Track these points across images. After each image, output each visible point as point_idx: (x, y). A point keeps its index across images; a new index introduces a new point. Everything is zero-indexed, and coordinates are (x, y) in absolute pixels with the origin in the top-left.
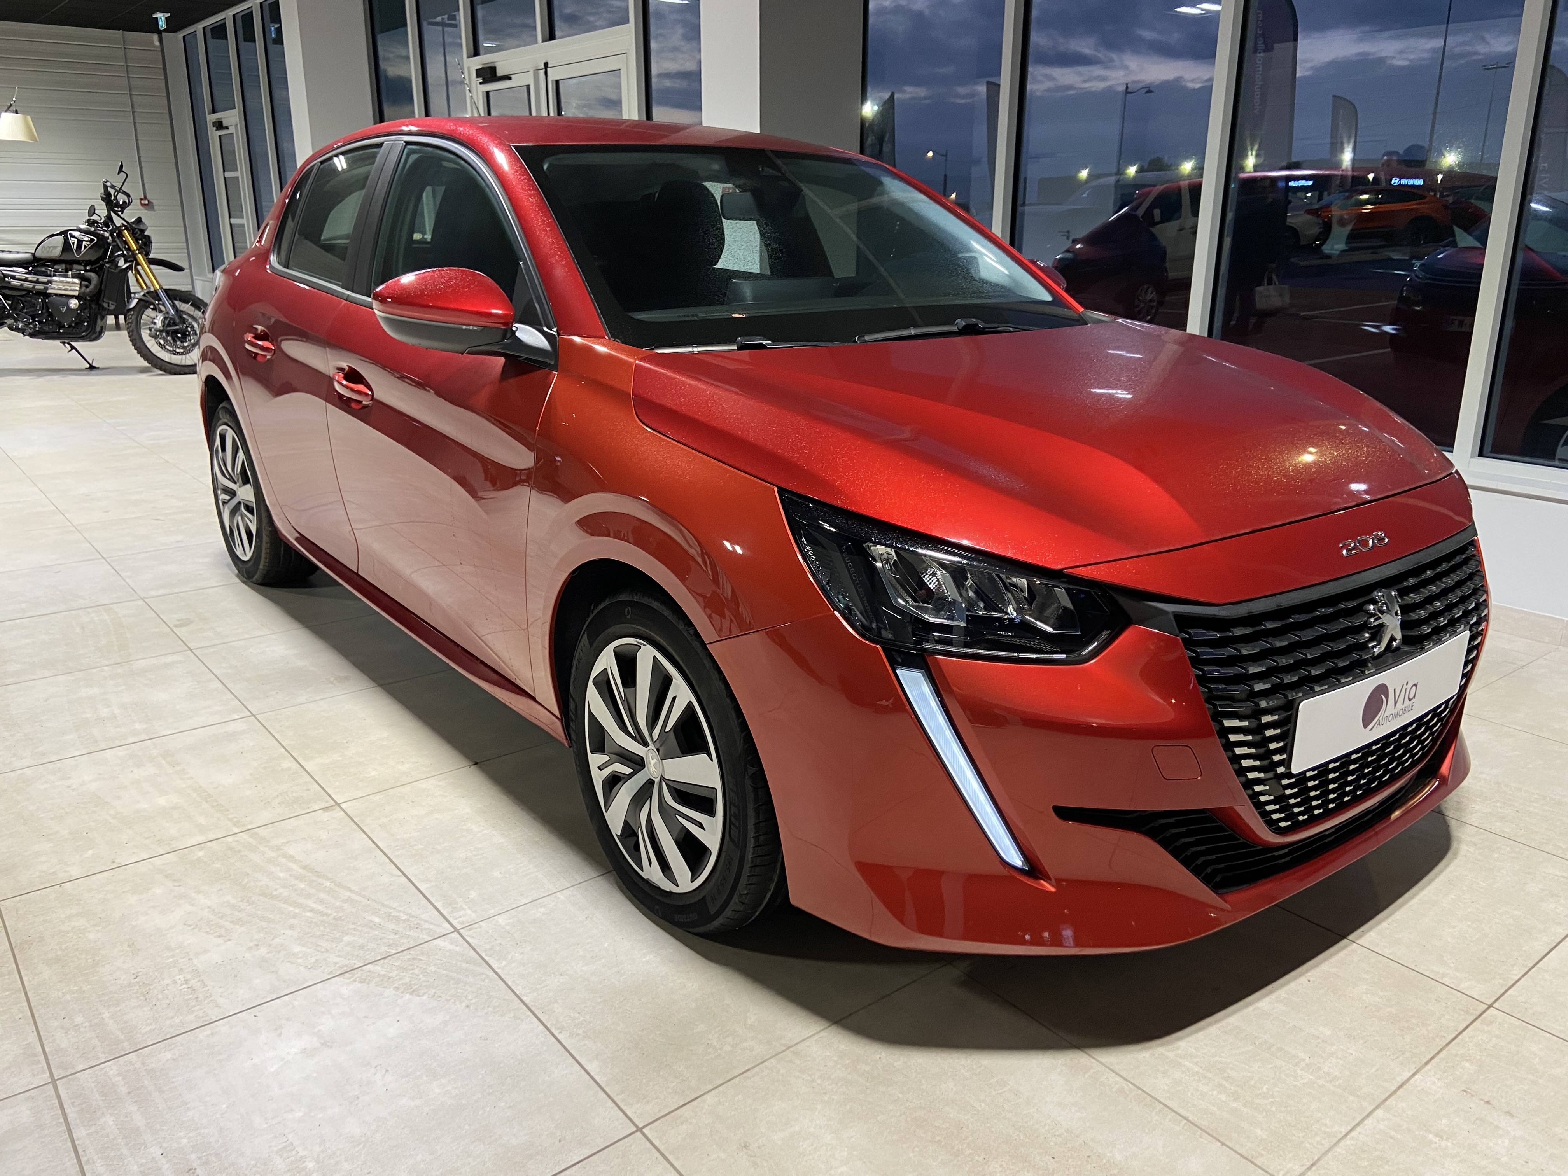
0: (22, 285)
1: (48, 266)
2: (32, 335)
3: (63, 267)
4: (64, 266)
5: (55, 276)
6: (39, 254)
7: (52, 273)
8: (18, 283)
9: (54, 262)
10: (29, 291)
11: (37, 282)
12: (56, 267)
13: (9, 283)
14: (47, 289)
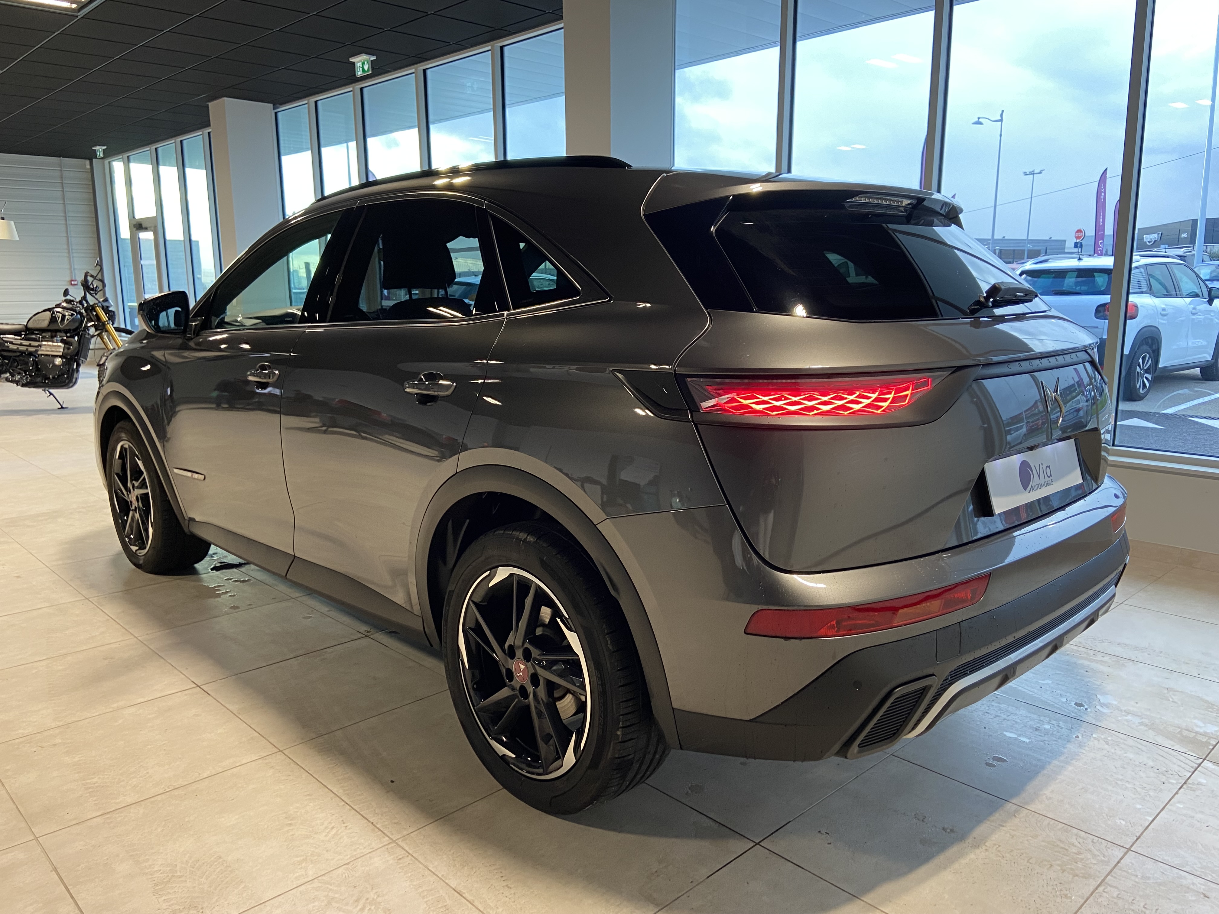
0: (18, 348)
1: (38, 334)
2: (23, 385)
3: (47, 335)
4: (49, 334)
5: (42, 341)
6: (30, 325)
7: (40, 339)
8: (15, 347)
9: (42, 331)
10: (22, 352)
11: (30, 345)
12: (44, 334)
13: (8, 347)
14: (36, 351)
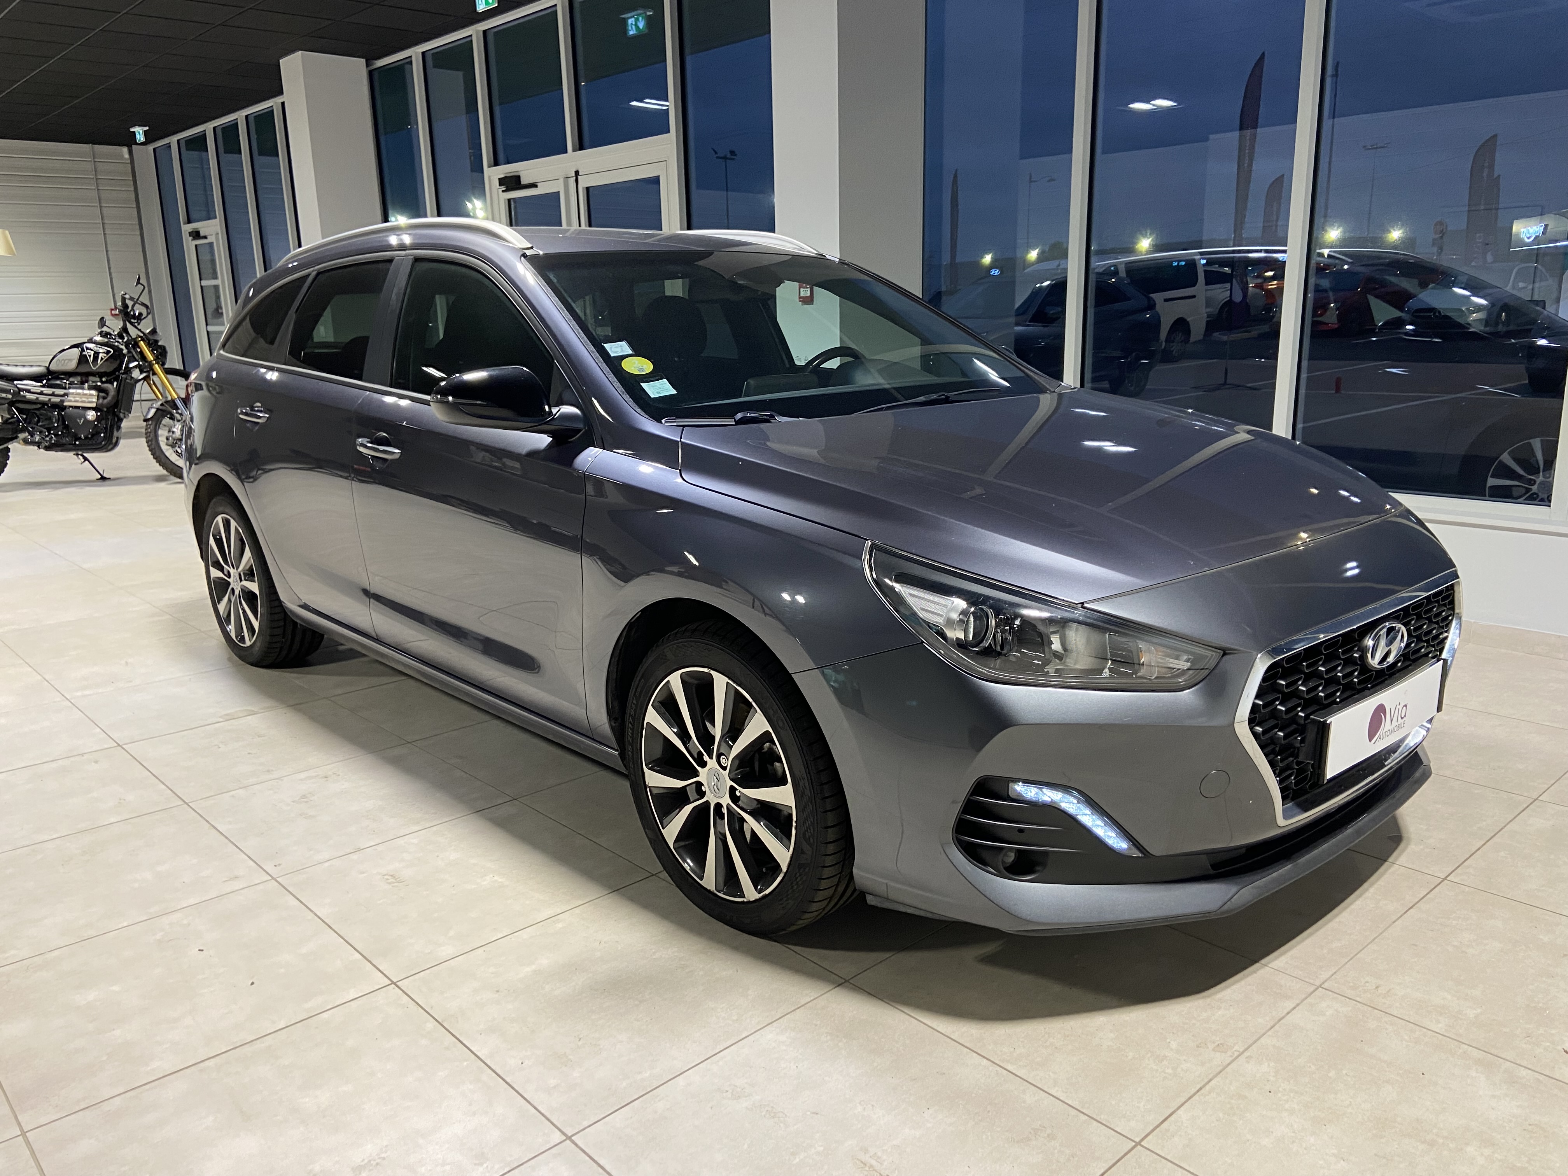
0: (37, 398)
1: (63, 379)
2: (47, 448)
3: (76, 380)
4: (79, 378)
5: (69, 388)
6: (52, 367)
7: (67, 386)
8: (32, 397)
9: (69, 374)
10: (44, 404)
11: (53, 395)
12: (71, 379)
13: (25, 396)
14: (63, 401)
